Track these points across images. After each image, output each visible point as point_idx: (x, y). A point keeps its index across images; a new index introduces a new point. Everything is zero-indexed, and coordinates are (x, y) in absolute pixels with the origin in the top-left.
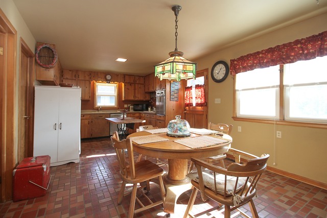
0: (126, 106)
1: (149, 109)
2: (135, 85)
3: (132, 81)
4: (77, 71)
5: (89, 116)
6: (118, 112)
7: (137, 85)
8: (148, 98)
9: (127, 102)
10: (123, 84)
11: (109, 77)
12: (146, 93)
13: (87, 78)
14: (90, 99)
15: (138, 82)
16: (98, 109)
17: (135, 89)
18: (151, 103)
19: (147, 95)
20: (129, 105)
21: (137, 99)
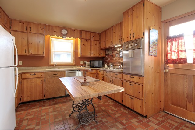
0: (82, 62)
1: (106, 65)
2: (91, 42)
3: (88, 38)
4: (29, 23)
5: (41, 74)
6: (75, 68)
7: (93, 41)
8: (103, 55)
9: (83, 58)
10: (79, 40)
11: (65, 32)
12: (101, 49)
13: (41, 31)
14: (44, 55)
15: (93, 39)
16: (54, 66)
17: (91, 46)
18: (106, 59)
19: (102, 52)
20: (85, 62)
21: (93, 55)
